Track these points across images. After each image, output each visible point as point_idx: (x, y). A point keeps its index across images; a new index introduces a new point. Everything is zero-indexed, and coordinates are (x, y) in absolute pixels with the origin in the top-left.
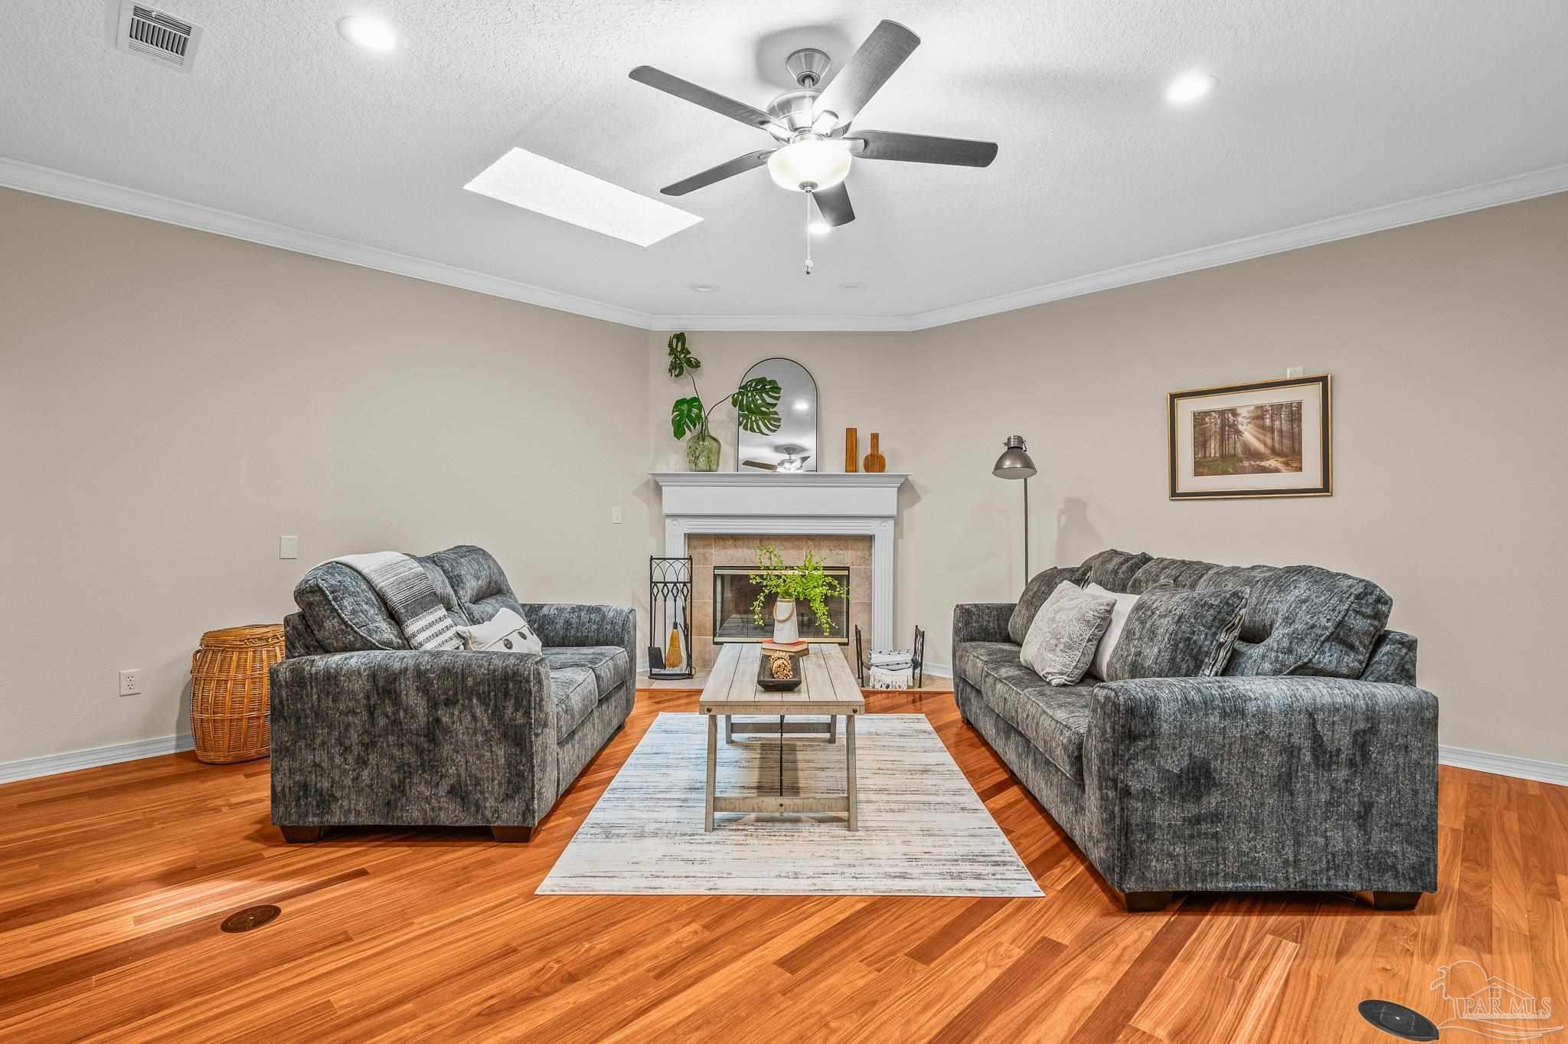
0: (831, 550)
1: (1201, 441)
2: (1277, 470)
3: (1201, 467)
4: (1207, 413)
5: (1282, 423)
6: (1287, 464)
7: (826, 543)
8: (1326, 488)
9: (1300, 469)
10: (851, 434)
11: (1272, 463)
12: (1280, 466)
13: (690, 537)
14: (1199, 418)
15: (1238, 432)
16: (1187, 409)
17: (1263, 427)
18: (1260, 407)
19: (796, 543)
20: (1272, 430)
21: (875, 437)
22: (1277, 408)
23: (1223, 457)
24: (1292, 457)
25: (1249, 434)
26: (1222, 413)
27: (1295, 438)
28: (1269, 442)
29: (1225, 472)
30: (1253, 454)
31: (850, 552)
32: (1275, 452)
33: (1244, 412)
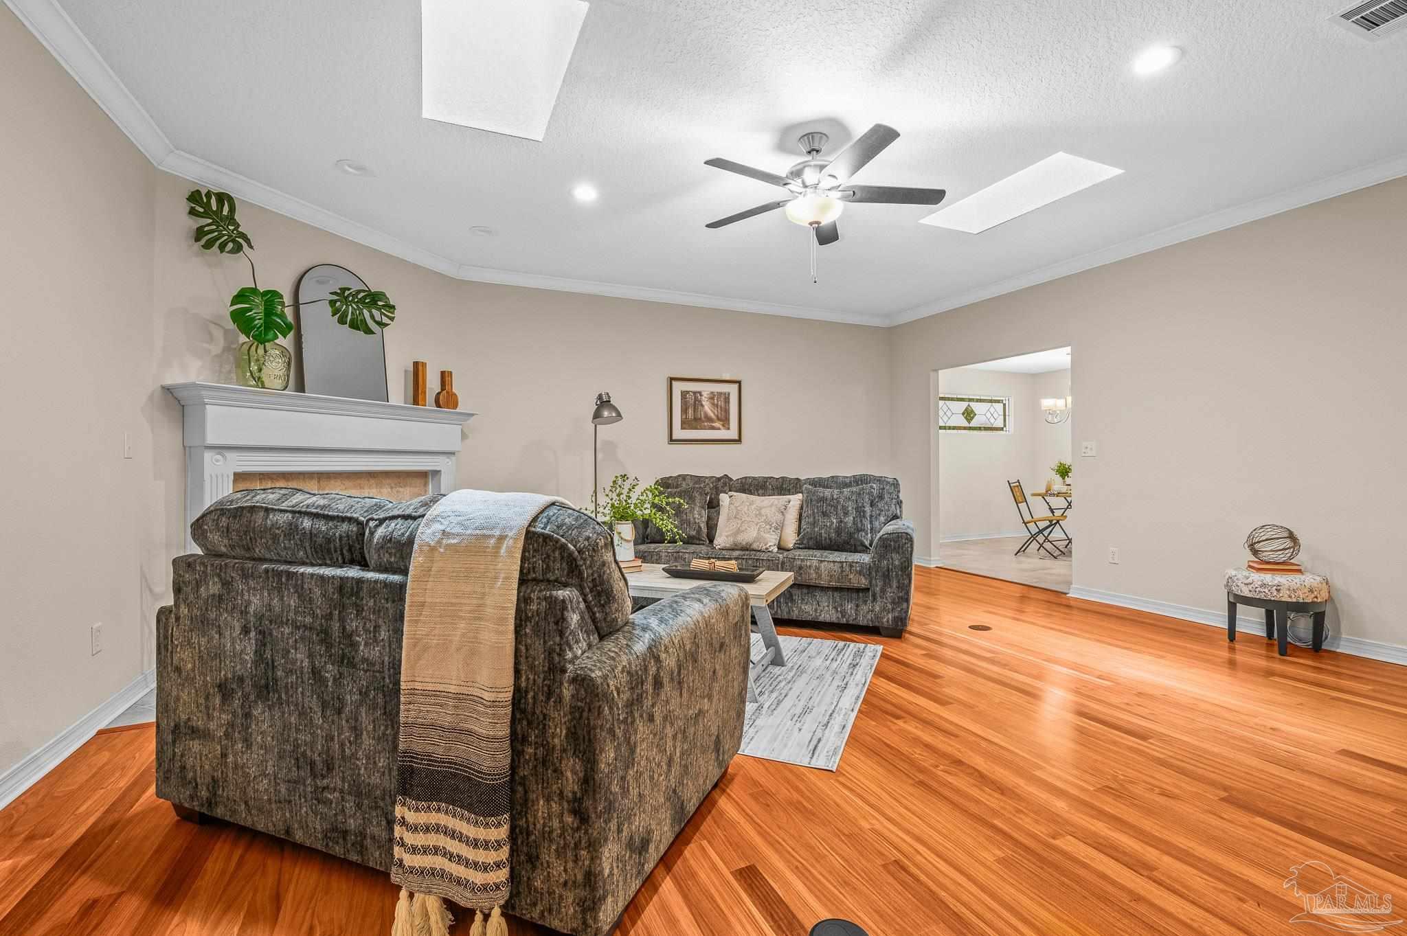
0: (392, 488)
1: (684, 410)
2: (719, 429)
3: (685, 424)
4: (688, 392)
5: (722, 403)
6: (723, 425)
7: (388, 481)
8: (739, 441)
9: (729, 429)
10: (418, 369)
11: (717, 424)
12: (721, 427)
13: (239, 477)
14: (684, 394)
15: (702, 405)
16: (678, 387)
17: (713, 404)
18: (712, 393)
19: (359, 481)
20: (717, 406)
21: (445, 377)
22: (720, 394)
23: (696, 419)
24: (725, 421)
25: (707, 407)
26: (695, 393)
27: (727, 411)
28: (716, 412)
29: (696, 429)
30: (710, 420)
31: (408, 489)
32: (719, 419)
33: (705, 394)
